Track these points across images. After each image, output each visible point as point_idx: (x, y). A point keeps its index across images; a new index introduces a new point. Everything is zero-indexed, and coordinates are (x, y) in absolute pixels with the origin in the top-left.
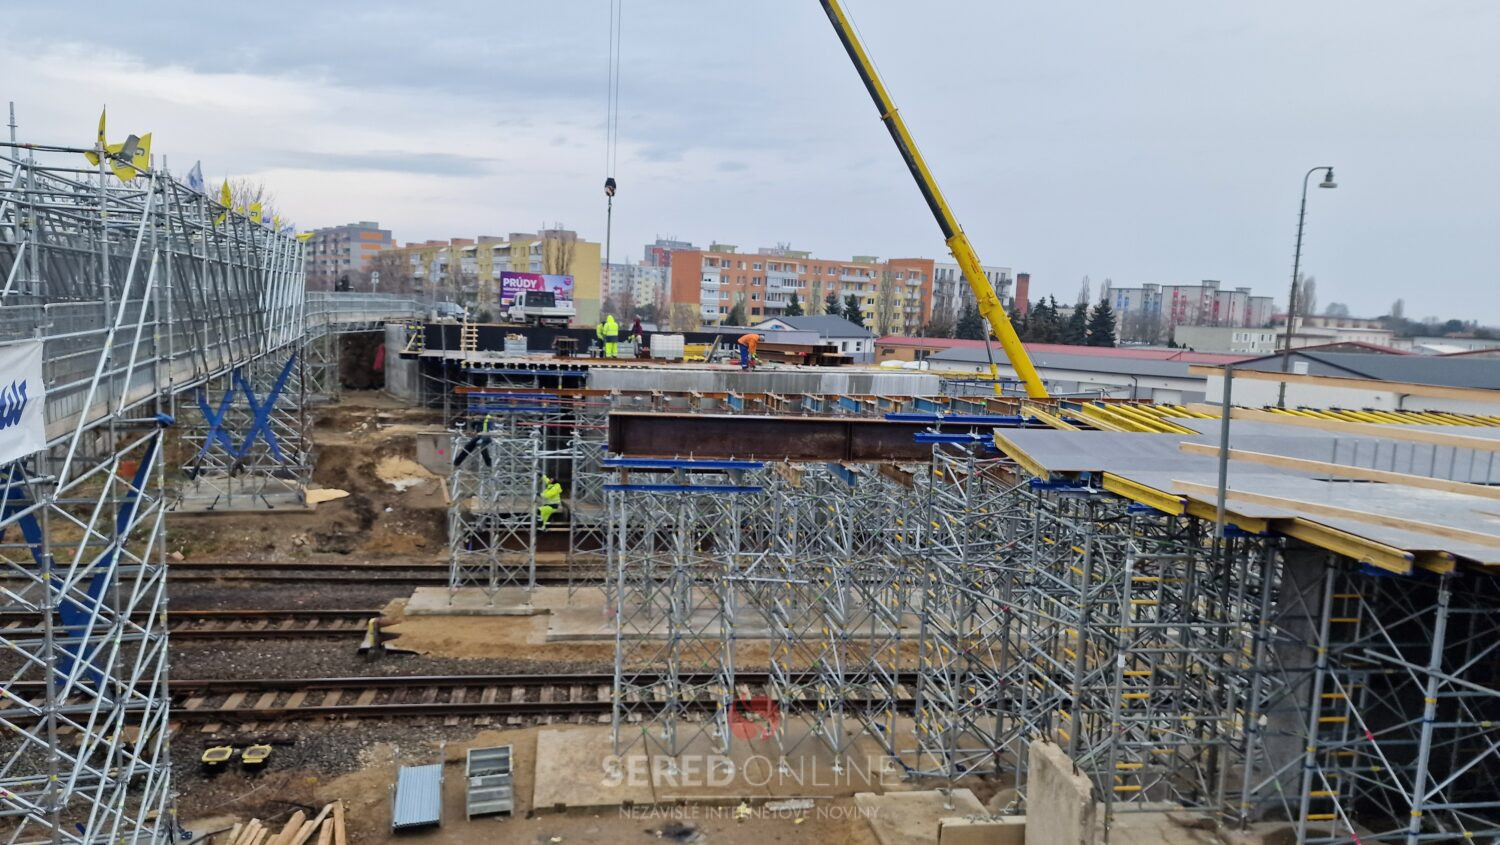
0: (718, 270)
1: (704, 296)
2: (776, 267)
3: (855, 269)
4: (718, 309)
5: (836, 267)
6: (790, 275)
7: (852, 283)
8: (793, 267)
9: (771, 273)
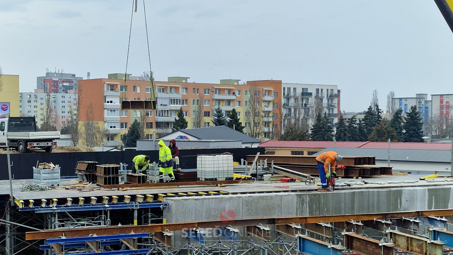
0: (118, 94)
1: (107, 115)
2: (163, 89)
3: (224, 89)
4: (119, 125)
5: (209, 88)
6: (174, 96)
7: (223, 100)
8: (177, 89)
9: (160, 95)
